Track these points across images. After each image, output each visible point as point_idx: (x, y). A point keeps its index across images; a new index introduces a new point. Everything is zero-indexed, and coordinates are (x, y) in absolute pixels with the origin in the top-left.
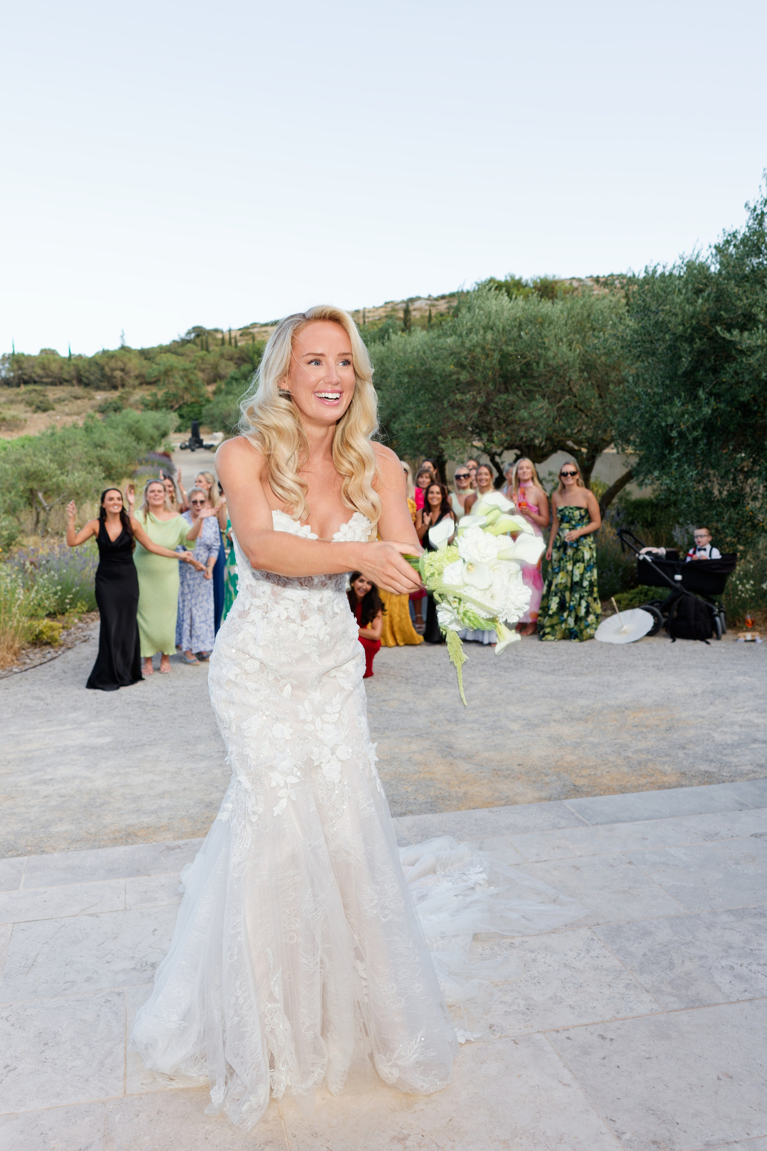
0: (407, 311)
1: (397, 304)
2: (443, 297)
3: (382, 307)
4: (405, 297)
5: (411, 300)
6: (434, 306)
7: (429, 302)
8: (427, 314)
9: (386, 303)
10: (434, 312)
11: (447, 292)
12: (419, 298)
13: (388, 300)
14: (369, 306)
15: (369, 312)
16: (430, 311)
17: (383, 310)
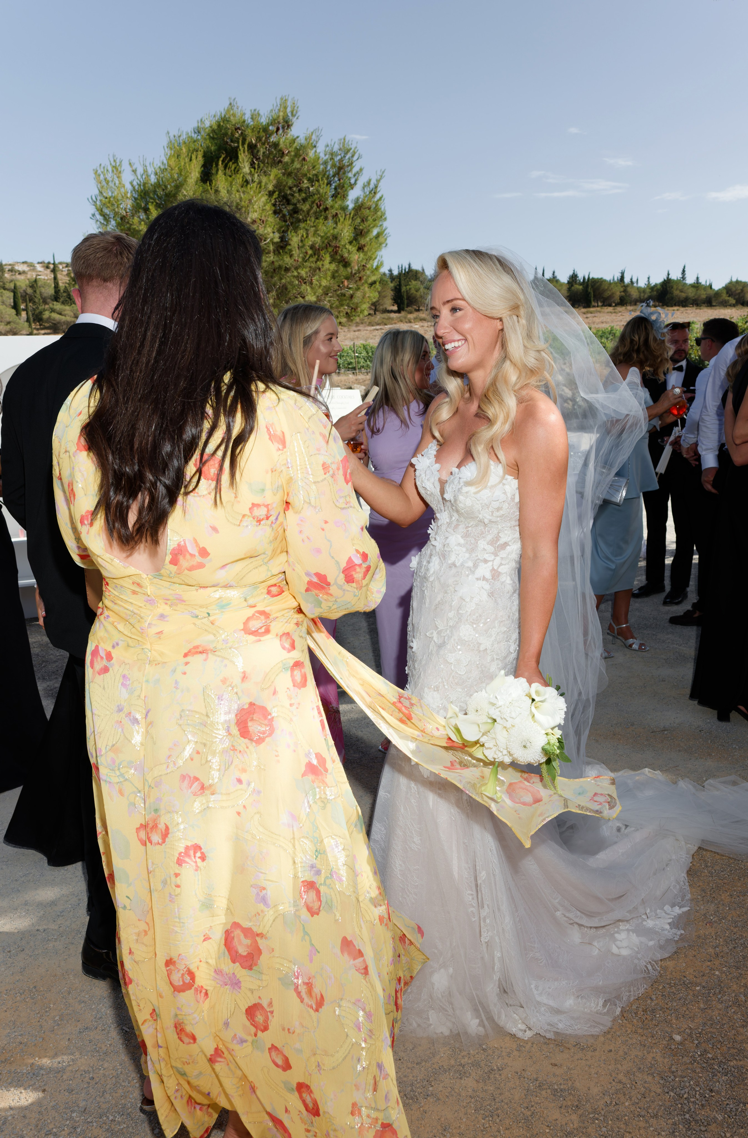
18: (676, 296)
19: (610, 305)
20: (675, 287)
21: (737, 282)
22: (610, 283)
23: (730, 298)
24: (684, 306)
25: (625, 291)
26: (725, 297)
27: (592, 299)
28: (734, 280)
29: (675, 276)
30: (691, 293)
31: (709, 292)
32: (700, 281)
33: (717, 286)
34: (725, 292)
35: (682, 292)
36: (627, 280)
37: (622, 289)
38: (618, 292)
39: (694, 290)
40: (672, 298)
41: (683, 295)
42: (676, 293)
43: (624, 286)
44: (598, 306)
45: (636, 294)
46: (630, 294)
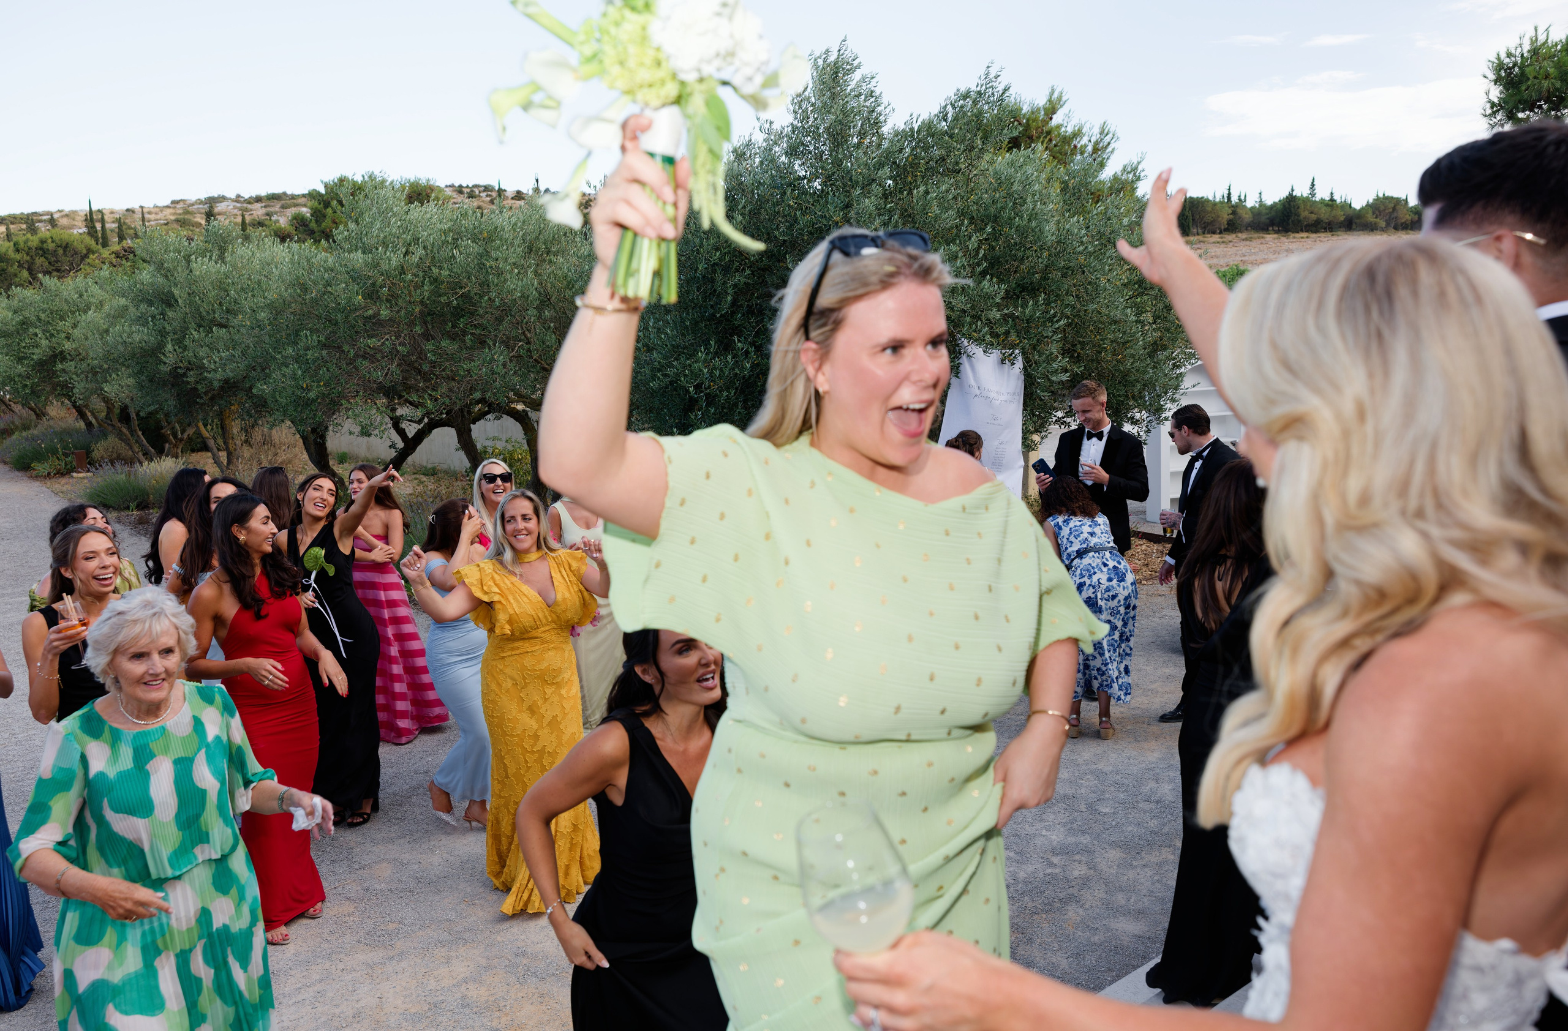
0: (210, 215)
1: (193, 205)
2: (258, 199)
3: (168, 207)
4: (203, 196)
5: (212, 201)
6: (246, 210)
7: (238, 205)
8: (239, 220)
9: (173, 202)
10: (248, 219)
11: (263, 193)
12: (223, 199)
13: (178, 198)
14: (149, 204)
15: (149, 213)
16: (243, 216)
17: (171, 210)
18: (1305, 218)
19: (1214, 233)
20: (1302, 207)
21: (1386, 198)
22: (1215, 204)
23: (1377, 220)
24: (1316, 232)
25: (1234, 213)
26: (1371, 218)
27: (1191, 224)
28: (1381, 196)
29: (1302, 191)
30: (1324, 214)
31: (1350, 212)
32: (1335, 198)
33: (1358, 205)
34: (1370, 211)
35: (1312, 213)
36: (1234, 199)
37: (1230, 212)
38: (1225, 216)
39: (1329, 209)
40: (1299, 221)
41: (1314, 217)
42: (1304, 214)
43: (1233, 206)
44: (1198, 234)
45: (1247, 217)
46: (1240, 218)
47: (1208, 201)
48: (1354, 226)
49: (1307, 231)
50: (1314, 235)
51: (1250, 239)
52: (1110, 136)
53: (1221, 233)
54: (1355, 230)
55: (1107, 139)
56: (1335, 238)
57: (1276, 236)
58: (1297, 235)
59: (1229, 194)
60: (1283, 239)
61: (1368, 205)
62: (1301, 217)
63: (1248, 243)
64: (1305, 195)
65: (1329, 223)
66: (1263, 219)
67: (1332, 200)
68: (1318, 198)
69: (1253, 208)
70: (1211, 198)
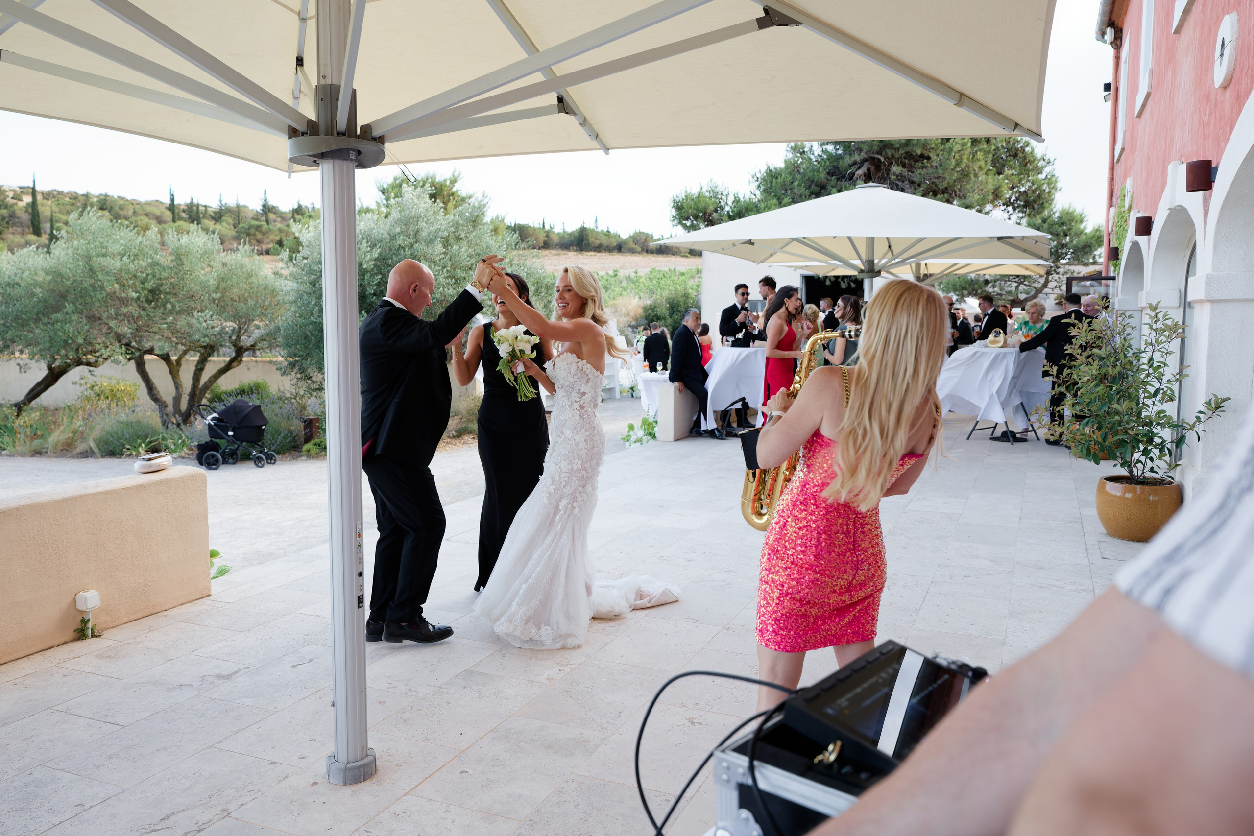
18: (592, 242)
20: (590, 235)
21: (640, 233)
22: (535, 229)
23: (636, 247)
24: (599, 252)
25: (547, 236)
26: (632, 245)
28: (638, 231)
29: (589, 225)
30: (604, 241)
31: (620, 240)
32: (610, 230)
33: (624, 235)
34: (632, 240)
35: (596, 239)
36: (547, 227)
37: (545, 235)
38: (542, 238)
39: (606, 237)
40: (589, 244)
41: (598, 242)
42: (592, 240)
43: (545, 232)
45: (556, 239)
46: (551, 239)
47: (530, 227)
48: (622, 250)
49: (594, 251)
50: (598, 254)
51: (559, 255)
52: (488, 198)
53: (539, 249)
54: (623, 252)
55: (486, 200)
56: (611, 257)
57: (575, 253)
58: (588, 253)
59: (544, 223)
60: (580, 256)
61: (630, 236)
62: (590, 242)
63: (557, 257)
64: (592, 227)
65: (608, 247)
66: (566, 241)
67: (608, 231)
68: (599, 230)
69: (558, 234)
70: (532, 226)
